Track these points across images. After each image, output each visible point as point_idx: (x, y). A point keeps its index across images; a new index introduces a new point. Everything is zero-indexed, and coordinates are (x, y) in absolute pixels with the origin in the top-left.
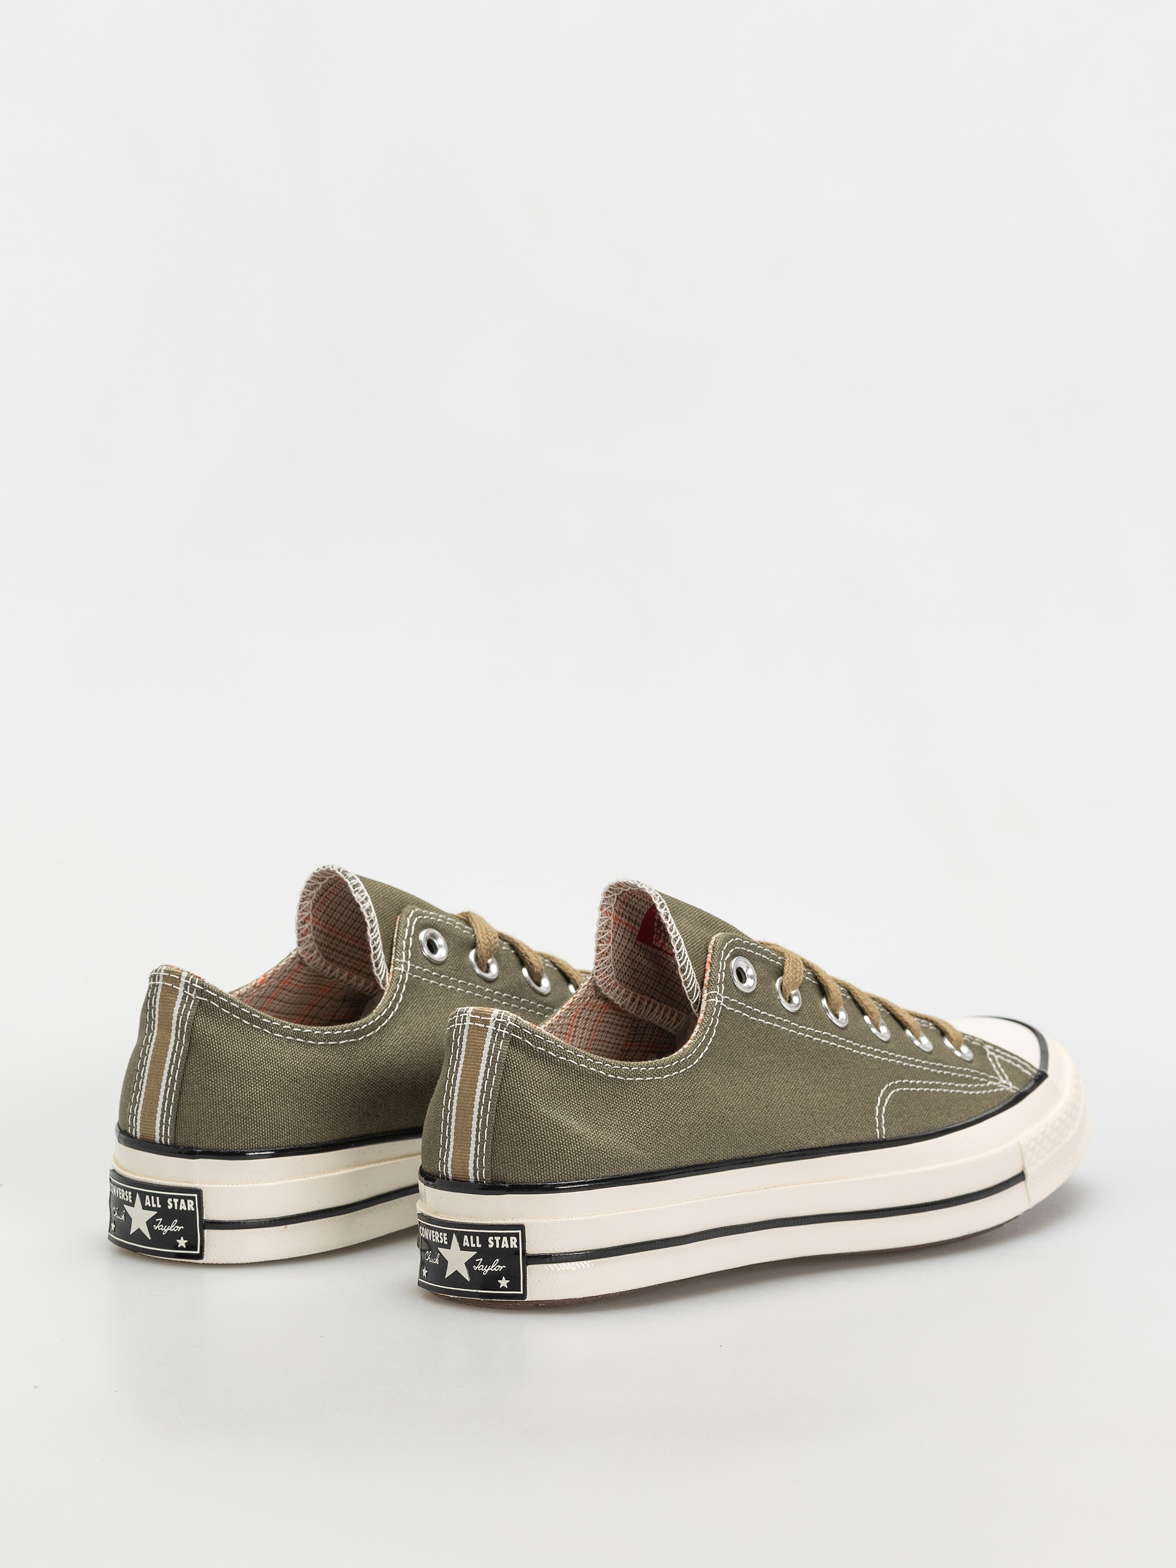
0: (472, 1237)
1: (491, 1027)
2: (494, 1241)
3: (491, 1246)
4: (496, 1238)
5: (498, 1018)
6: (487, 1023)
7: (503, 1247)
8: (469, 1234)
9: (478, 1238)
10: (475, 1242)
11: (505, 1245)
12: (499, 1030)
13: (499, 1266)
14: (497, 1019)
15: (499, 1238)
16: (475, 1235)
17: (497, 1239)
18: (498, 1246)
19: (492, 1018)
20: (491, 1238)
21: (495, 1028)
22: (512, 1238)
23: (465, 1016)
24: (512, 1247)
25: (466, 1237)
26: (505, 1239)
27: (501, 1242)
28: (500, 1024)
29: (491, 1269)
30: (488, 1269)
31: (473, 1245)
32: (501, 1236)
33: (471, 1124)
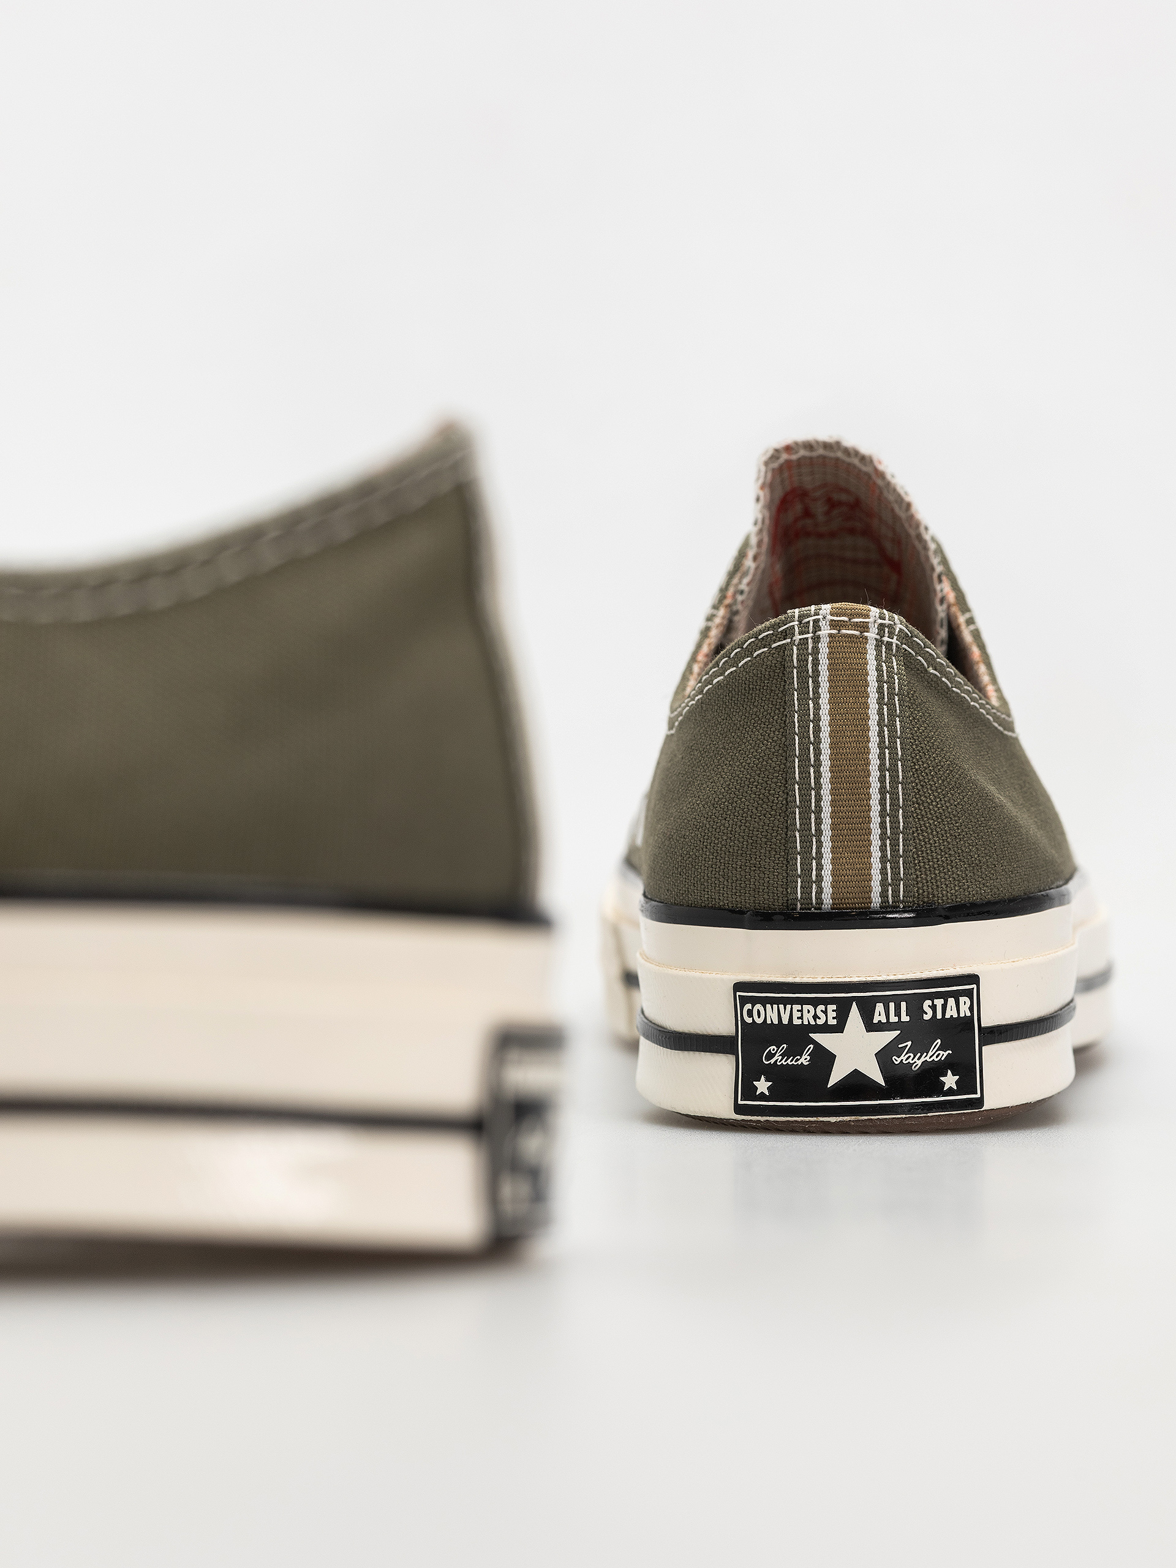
0: (892, 1005)
1: (872, 635)
2: (933, 1007)
3: (927, 1017)
4: (936, 1001)
5: (881, 618)
6: (864, 627)
7: (948, 1016)
8: (886, 1001)
9: (903, 1005)
10: (898, 1013)
11: (951, 1012)
12: (886, 639)
13: (941, 1052)
14: (880, 621)
15: (942, 1001)
16: (897, 1000)
17: (939, 1002)
18: (939, 1016)
19: (871, 620)
20: (928, 1003)
21: (878, 637)
22: (962, 999)
23: (816, 622)
24: (962, 1015)
25: (880, 1007)
26: (951, 1001)
27: (944, 1007)
28: (887, 630)
29: (927, 1058)
30: (923, 1059)
31: (894, 1019)
32: (945, 996)
33: (869, 806)
